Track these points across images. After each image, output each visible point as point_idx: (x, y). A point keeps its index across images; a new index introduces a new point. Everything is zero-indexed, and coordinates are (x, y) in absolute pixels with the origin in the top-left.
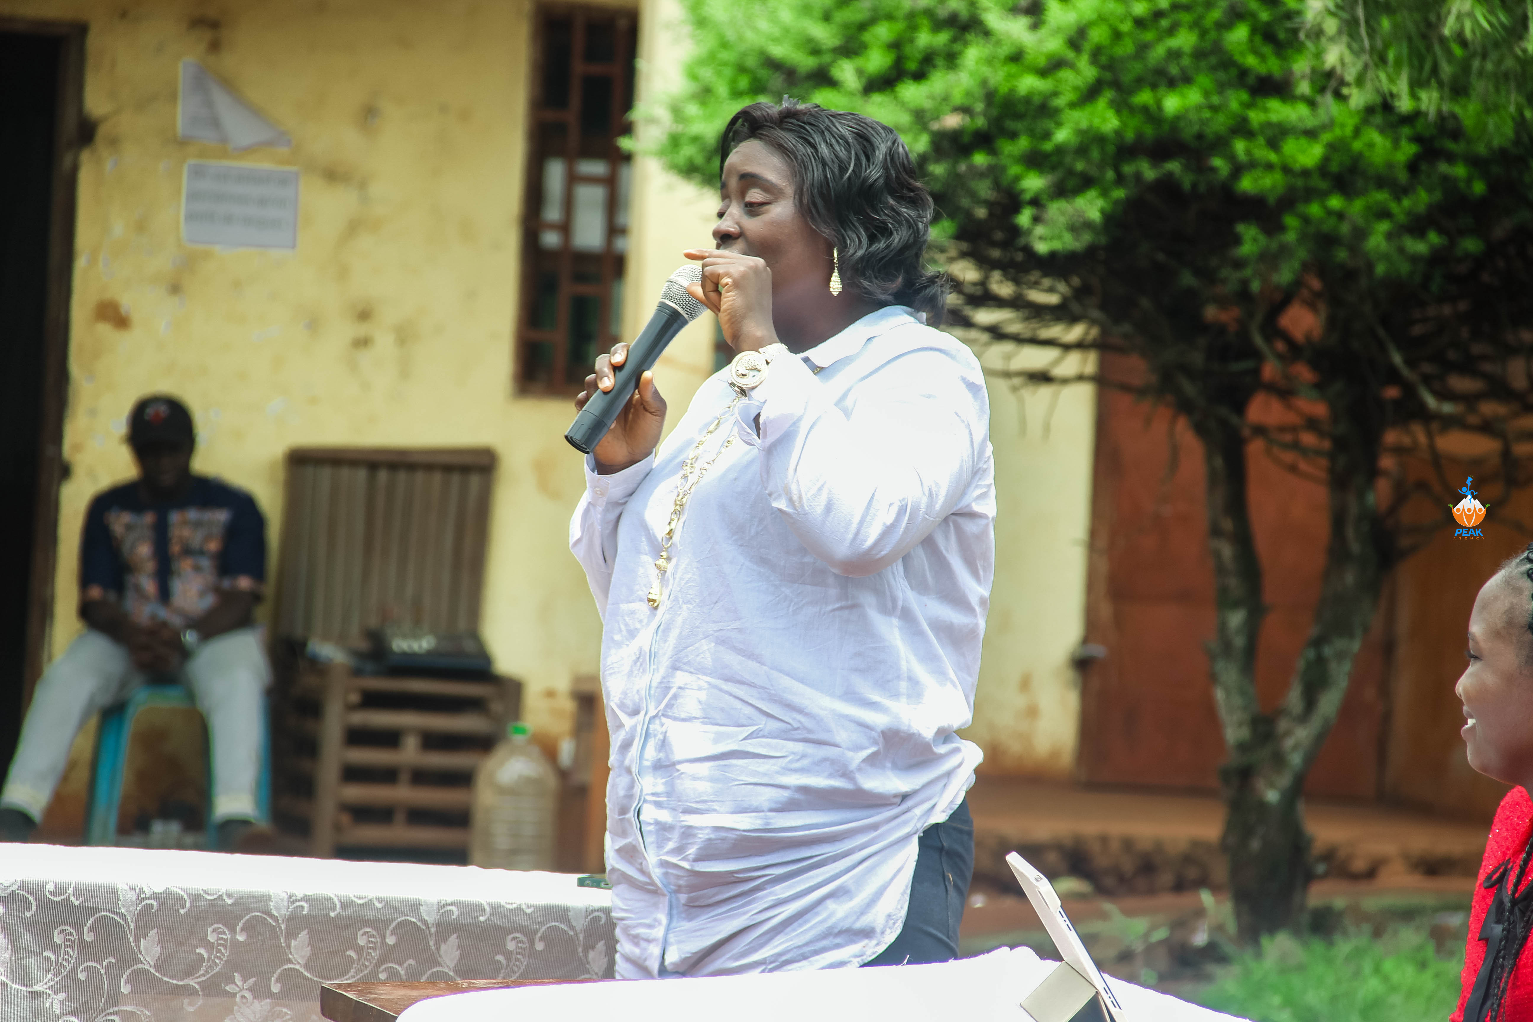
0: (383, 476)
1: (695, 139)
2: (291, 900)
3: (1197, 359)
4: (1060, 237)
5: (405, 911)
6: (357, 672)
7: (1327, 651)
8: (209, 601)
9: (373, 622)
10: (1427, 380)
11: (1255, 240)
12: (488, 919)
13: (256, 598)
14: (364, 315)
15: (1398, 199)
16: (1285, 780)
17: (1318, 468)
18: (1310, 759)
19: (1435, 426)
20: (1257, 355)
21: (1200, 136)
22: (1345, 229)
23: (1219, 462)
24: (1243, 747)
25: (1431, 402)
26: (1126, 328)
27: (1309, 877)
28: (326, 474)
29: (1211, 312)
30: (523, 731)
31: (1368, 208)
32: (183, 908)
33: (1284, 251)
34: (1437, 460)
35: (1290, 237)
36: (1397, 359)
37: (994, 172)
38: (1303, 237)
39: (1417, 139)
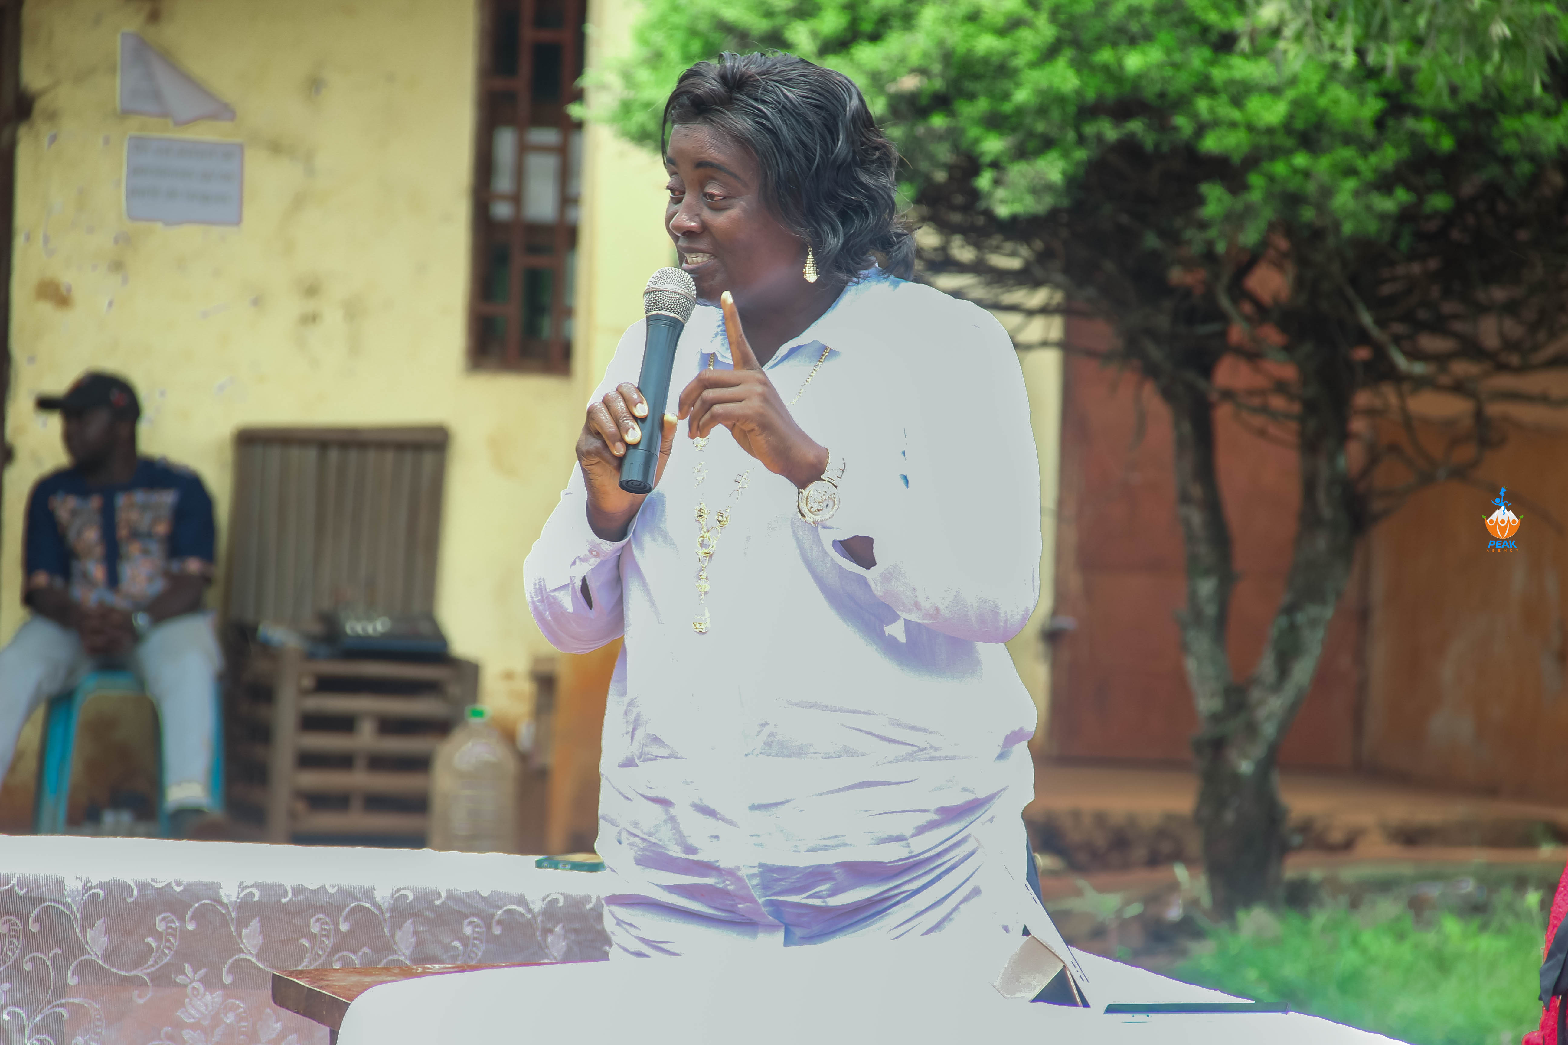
0: (334, 455)
1: (647, 105)
2: (241, 887)
3: (1163, 322)
4: (1021, 200)
5: (359, 896)
6: (310, 656)
7: (1301, 618)
8: (158, 586)
9: (326, 604)
10: (1397, 340)
11: (1220, 200)
12: (443, 903)
13: (206, 580)
14: (312, 290)
15: (1365, 156)
16: (1258, 750)
17: (1288, 432)
18: (1284, 728)
19: (1406, 387)
20: (1222, 317)
21: (1162, 95)
22: (1311, 188)
23: (1187, 427)
24: (1216, 718)
25: (1401, 362)
26: (1090, 292)
27: (1285, 849)
28: (275, 454)
29: (1176, 275)
30: (480, 714)
31: (1334, 166)
32: (131, 896)
33: (1249, 211)
34: (1408, 422)
35: (1255, 196)
36: (1367, 319)
37: (953, 135)
38: (1269, 196)
39: (1384, 94)
